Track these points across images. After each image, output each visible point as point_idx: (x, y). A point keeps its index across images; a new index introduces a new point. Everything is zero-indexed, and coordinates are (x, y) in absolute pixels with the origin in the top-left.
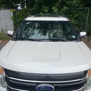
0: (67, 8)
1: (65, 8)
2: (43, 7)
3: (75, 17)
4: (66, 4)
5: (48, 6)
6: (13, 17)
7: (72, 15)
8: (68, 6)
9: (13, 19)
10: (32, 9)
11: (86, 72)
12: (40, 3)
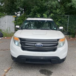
0: (53, 15)
1: (51, 14)
2: (36, 14)
3: (59, 21)
4: (53, 12)
5: (40, 13)
6: (15, 21)
7: (57, 20)
8: (54, 13)
9: (15, 23)
10: (29, 15)
11: (58, 40)
12: (35, 11)
